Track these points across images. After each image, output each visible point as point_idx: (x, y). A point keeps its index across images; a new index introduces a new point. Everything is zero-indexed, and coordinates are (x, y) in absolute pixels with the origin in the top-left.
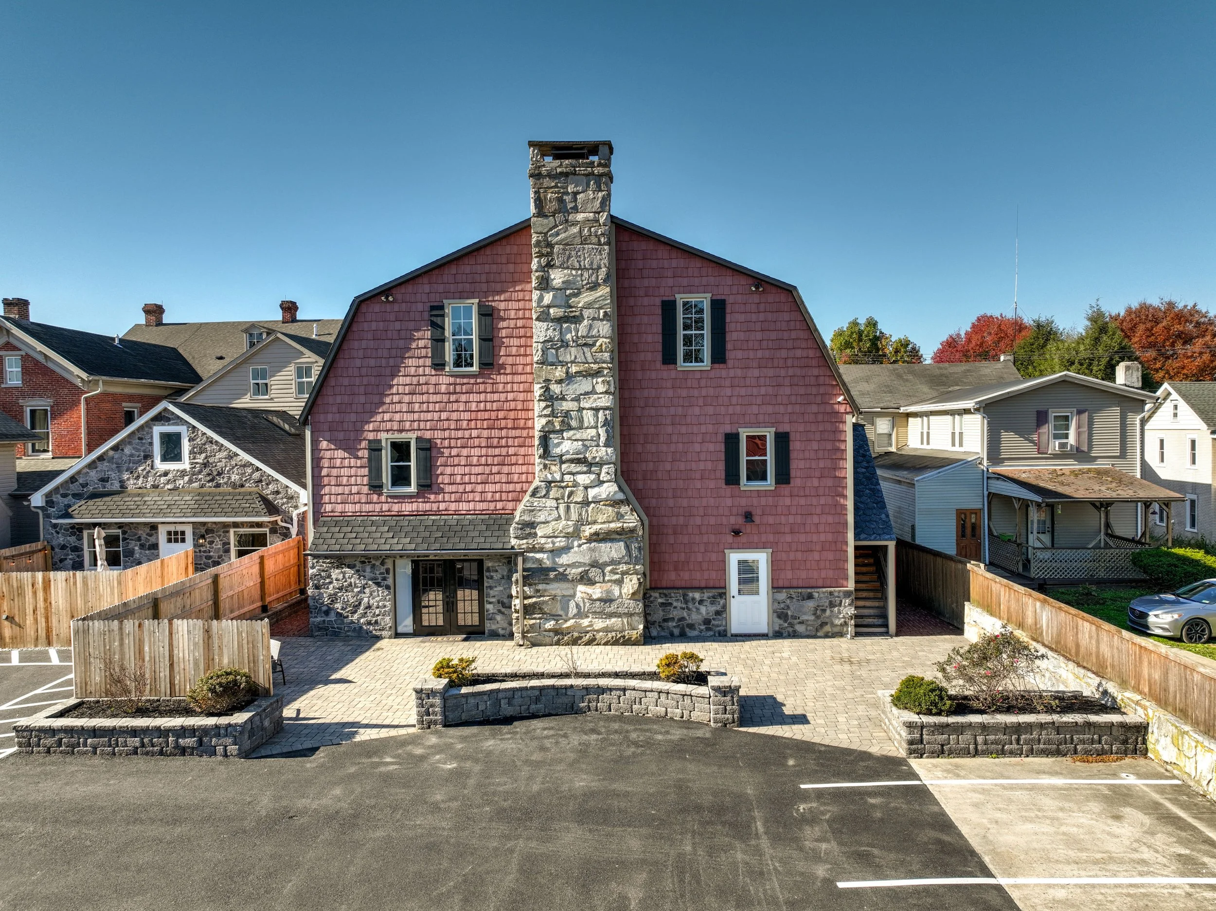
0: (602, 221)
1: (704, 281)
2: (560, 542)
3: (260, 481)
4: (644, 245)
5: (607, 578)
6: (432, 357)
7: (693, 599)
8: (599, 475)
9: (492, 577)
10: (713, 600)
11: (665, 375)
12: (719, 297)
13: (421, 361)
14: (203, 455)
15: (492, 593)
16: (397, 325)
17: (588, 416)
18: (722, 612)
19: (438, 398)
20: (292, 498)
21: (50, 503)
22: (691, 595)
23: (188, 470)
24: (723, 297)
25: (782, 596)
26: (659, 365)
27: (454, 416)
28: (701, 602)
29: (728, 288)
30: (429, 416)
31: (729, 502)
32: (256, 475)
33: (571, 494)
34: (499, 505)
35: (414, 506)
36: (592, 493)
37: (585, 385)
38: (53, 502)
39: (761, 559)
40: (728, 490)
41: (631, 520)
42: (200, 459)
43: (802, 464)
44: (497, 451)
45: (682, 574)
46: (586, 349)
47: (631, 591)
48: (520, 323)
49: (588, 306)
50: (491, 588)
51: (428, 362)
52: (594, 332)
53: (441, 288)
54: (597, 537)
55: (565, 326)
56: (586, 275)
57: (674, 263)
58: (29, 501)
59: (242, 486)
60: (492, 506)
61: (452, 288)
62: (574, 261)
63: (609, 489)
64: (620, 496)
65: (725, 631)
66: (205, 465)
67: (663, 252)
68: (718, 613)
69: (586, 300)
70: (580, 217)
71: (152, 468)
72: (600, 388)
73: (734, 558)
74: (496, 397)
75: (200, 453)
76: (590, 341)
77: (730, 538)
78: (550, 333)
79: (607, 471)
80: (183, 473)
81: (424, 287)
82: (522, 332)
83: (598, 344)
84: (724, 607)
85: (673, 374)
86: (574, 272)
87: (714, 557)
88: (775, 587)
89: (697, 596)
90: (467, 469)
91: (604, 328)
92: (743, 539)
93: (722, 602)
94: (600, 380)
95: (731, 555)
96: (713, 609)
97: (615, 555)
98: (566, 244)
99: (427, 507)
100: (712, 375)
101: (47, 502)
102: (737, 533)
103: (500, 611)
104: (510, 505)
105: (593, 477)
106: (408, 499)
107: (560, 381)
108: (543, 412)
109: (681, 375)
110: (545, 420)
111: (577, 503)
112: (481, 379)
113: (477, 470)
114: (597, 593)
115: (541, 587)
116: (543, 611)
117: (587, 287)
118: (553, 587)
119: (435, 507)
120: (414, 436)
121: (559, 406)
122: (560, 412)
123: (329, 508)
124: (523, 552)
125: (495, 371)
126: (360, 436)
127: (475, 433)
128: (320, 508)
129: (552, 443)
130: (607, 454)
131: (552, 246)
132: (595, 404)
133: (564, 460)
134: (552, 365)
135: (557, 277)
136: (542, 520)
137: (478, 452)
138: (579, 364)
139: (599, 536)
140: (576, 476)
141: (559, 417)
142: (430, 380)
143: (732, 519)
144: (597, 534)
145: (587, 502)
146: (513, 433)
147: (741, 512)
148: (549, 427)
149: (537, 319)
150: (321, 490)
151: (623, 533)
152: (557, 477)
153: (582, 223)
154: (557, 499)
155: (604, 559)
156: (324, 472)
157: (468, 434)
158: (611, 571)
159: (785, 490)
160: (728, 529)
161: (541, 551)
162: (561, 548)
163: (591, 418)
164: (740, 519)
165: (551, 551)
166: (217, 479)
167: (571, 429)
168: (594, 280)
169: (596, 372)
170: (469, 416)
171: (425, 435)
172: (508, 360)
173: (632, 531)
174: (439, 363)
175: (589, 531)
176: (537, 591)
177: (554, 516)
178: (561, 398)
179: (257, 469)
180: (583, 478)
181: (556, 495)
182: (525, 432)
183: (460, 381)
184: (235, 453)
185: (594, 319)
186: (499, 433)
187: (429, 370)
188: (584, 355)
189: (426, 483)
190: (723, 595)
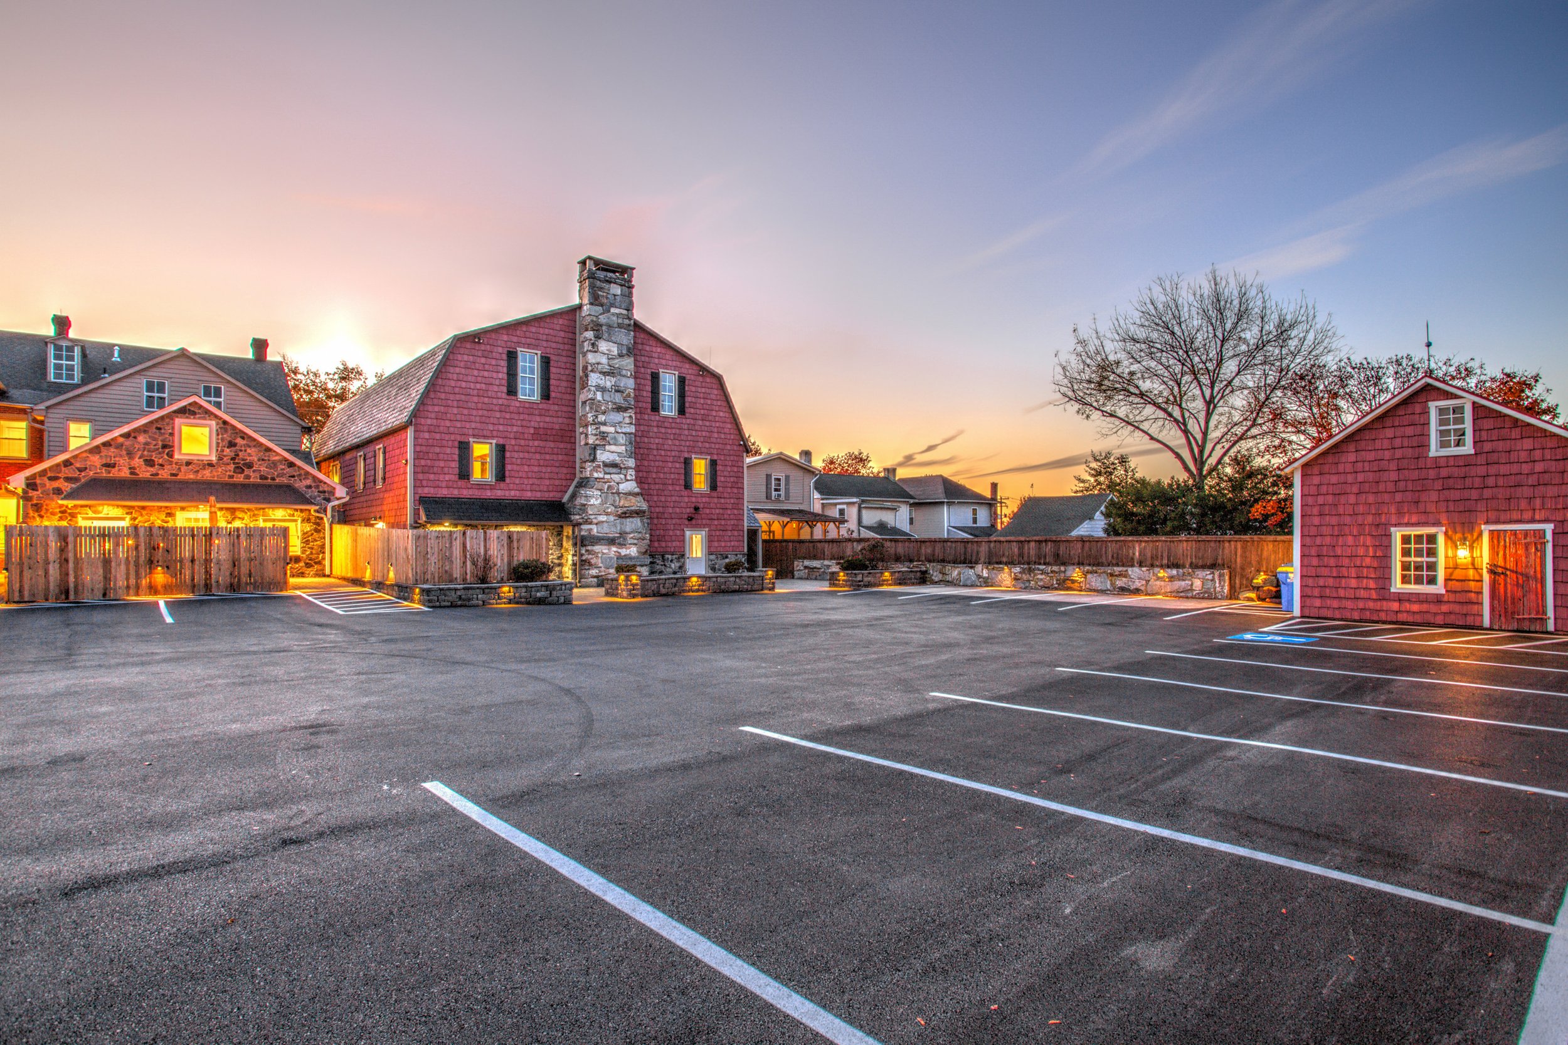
1: (674, 363)
3: (293, 476)
4: (642, 335)
5: (629, 542)
6: (508, 387)
7: (668, 559)
8: (626, 476)
10: (678, 559)
11: (653, 418)
12: (681, 375)
13: (500, 389)
14: (233, 449)
16: (483, 360)
17: (620, 437)
18: (682, 567)
19: (511, 416)
21: (30, 485)
22: (667, 556)
23: (215, 462)
24: (684, 375)
25: (712, 557)
26: (649, 411)
27: (522, 430)
28: (672, 561)
29: (688, 371)
30: (504, 428)
31: (686, 499)
33: (609, 487)
34: (552, 494)
35: (493, 492)
36: (622, 487)
37: (619, 417)
38: (33, 485)
39: (702, 533)
40: (685, 493)
42: (229, 453)
43: (722, 479)
44: (550, 457)
45: (660, 543)
46: (620, 394)
48: (567, 372)
49: (622, 368)
51: (505, 389)
52: (625, 385)
53: (515, 339)
55: (607, 378)
56: (620, 347)
57: (659, 350)
59: (274, 479)
60: (546, 495)
61: (523, 340)
62: (613, 338)
63: (630, 486)
64: (637, 490)
67: (652, 342)
69: (620, 363)
71: (171, 457)
72: (627, 420)
73: (689, 534)
74: (550, 420)
75: (229, 447)
76: (622, 389)
77: (686, 522)
78: (599, 381)
79: (631, 474)
80: (209, 464)
81: (504, 338)
83: (626, 392)
84: (684, 564)
85: (657, 418)
86: (613, 345)
87: (678, 533)
88: (709, 552)
89: (670, 557)
90: (530, 469)
91: (630, 383)
92: (694, 522)
93: (682, 561)
95: (686, 533)
96: (678, 565)
97: (634, 527)
98: (609, 326)
99: (501, 493)
100: (678, 421)
101: (26, 484)
102: (690, 519)
104: (559, 495)
105: (622, 476)
106: (488, 487)
107: (604, 413)
108: (594, 432)
109: (662, 419)
110: (595, 438)
111: (613, 493)
112: (541, 406)
113: (536, 469)
114: (624, 552)
115: (589, 548)
116: (590, 564)
117: (621, 356)
118: (597, 548)
119: (507, 493)
120: (494, 442)
121: (603, 429)
122: (604, 433)
123: (426, 490)
124: (580, 524)
125: (550, 402)
126: (453, 437)
127: (536, 443)
128: (420, 490)
129: (598, 452)
130: (631, 463)
131: (601, 326)
132: (624, 430)
133: (606, 465)
134: (599, 402)
135: (603, 346)
136: (592, 503)
137: (538, 456)
138: (615, 403)
139: (625, 515)
140: (612, 476)
141: (603, 436)
142: (506, 402)
143: (688, 510)
144: (625, 513)
145: (618, 493)
146: (562, 445)
147: (693, 506)
148: (597, 442)
149: (592, 371)
150: (421, 476)
151: (639, 513)
152: (601, 475)
153: (618, 315)
154: (600, 490)
155: (628, 529)
156: (423, 462)
157: (531, 443)
158: (632, 538)
159: (715, 494)
160: (686, 516)
161: (591, 523)
162: (603, 522)
163: (622, 439)
164: (692, 510)
165: (596, 524)
166: (247, 471)
167: (610, 444)
168: (624, 352)
169: (625, 410)
170: (532, 431)
171: (501, 441)
172: (559, 395)
173: (644, 512)
174: (512, 391)
175: (620, 511)
176: (587, 551)
177: (599, 501)
178: (604, 424)
179: (291, 465)
180: (616, 477)
181: (600, 487)
182: (569, 446)
183: (527, 405)
184: (268, 450)
185: (624, 376)
186: (552, 445)
187: (504, 396)
188: (618, 399)
189: (500, 477)
190: (683, 556)
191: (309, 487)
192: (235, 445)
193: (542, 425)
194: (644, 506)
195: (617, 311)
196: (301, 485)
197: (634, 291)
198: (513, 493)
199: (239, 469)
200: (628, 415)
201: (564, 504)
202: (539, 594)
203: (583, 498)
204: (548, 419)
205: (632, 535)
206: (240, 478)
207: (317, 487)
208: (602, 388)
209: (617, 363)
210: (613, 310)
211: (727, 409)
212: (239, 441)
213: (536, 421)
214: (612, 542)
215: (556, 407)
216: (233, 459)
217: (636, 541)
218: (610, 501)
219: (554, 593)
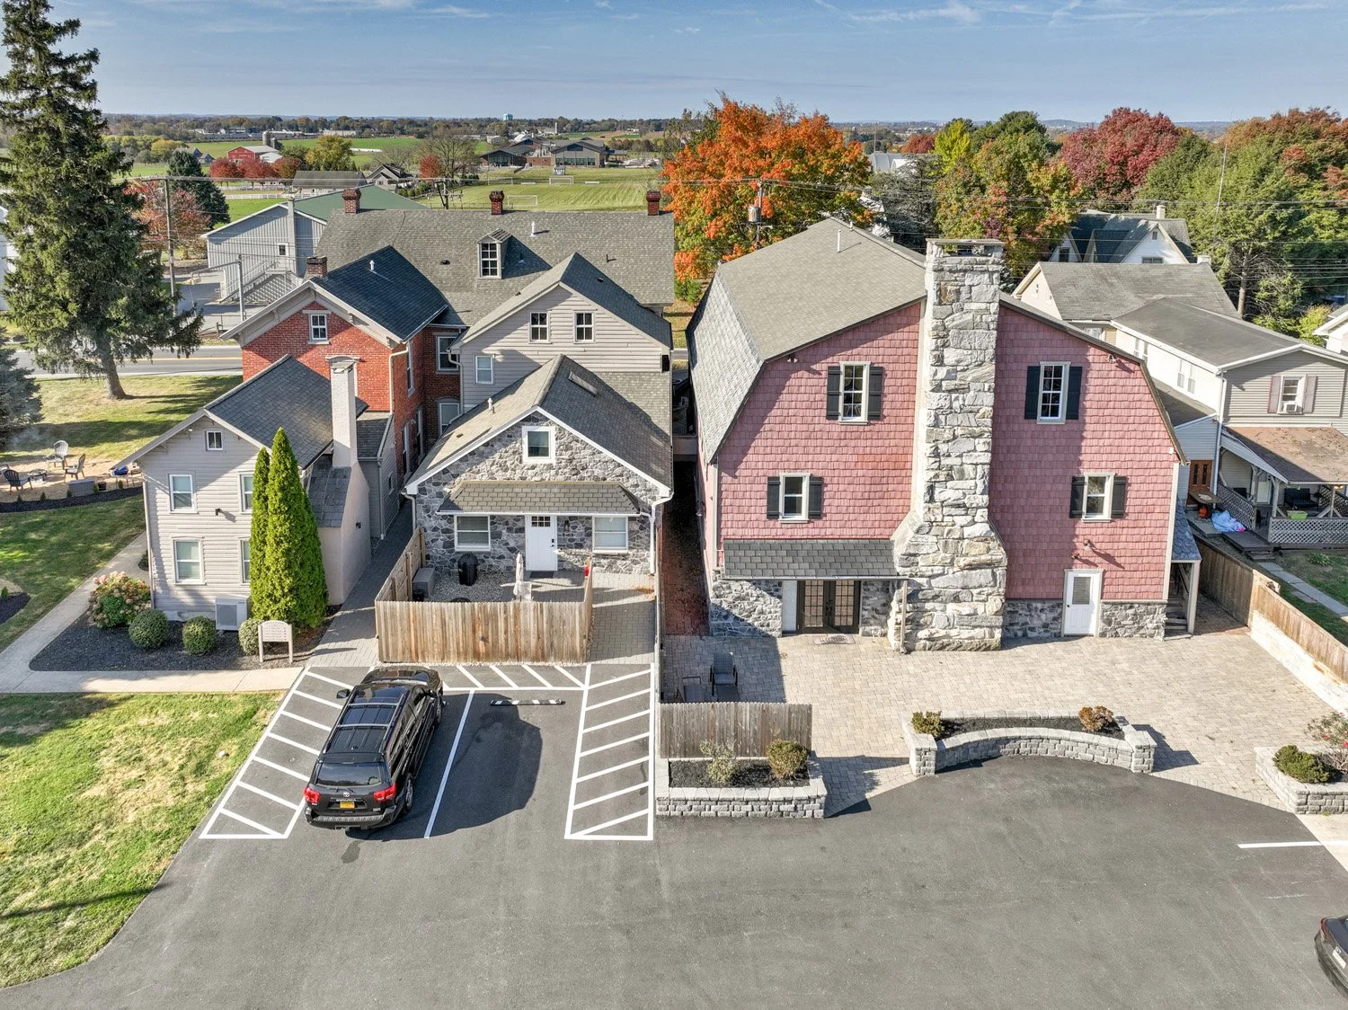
0: (992, 311)
1: (1065, 351)
2: (938, 570)
3: (621, 475)
4: (1017, 319)
5: (975, 598)
6: (828, 409)
7: (1036, 608)
8: (974, 517)
10: (1052, 609)
11: (1027, 428)
12: (1076, 365)
13: (817, 412)
14: (569, 452)
15: (868, 602)
16: (799, 382)
17: (969, 469)
18: (1059, 618)
19: (830, 442)
20: (650, 490)
21: (422, 490)
22: (1034, 605)
23: (554, 465)
24: (1080, 365)
26: (1022, 420)
27: (844, 458)
28: (1042, 610)
30: (821, 458)
31: (1071, 531)
32: (618, 470)
33: (949, 531)
34: (878, 531)
35: (805, 532)
36: (968, 531)
37: (967, 445)
38: (425, 490)
39: (1094, 575)
40: (1071, 521)
41: (999, 554)
42: (566, 455)
43: (1134, 502)
44: (879, 488)
45: (1028, 588)
46: (971, 415)
47: (995, 610)
48: (905, 382)
49: (976, 380)
50: (867, 598)
51: (824, 412)
52: (979, 402)
53: (838, 351)
54: (971, 567)
55: (954, 396)
56: (975, 354)
57: (1041, 335)
58: (405, 490)
59: (605, 479)
60: (871, 532)
61: (849, 352)
62: (965, 343)
63: (982, 528)
64: (991, 534)
65: (1059, 633)
66: (571, 461)
68: (1055, 619)
69: (974, 375)
70: (974, 306)
71: (521, 462)
72: (981, 447)
73: (1072, 575)
74: (880, 442)
75: (566, 450)
76: (975, 408)
77: (1070, 561)
78: (942, 402)
79: (982, 514)
80: (550, 467)
81: (823, 350)
82: (906, 389)
83: (981, 412)
84: (1061, 615)
85: (1033, 428)
86: (965, 352)
87: (1056, 575)
88: (1105, 600)
89: (1039, 605)
90: (852, 502)
91: (989, 399)
93: (1059, 610)
94: (982, 441)
95: (1070, 572)
96: (1051, 616)
97: (983, 581)
98: (961, 328)
99: (816, 532)
100: (1065, 427)
101: (420, 490)
103: (874, 617)
104: (887, 531)
105: (969, 517)
106: (800, 526)
107: (946, 441)
108: (931, 466)
109: (1039, 429)
110: (931, 474)
111: (953, 540)
112: (869, 428)
113: (861, 503)
114: (963, 610)
115: (917, 605)
116: (919, 624)
117: (975, 363)
118: (928, 605)
119: (824, 533)
120: (808, 474)
121: (944, 461)
122: (944, 467)
123: (731, 532)
124: (908, 578)
125: (883, 421)
126: (761, 473)
127: (861, 473)
128: (723, 532)
129: (937, 491)
130: (983, 500)
131: (947, 329)
132: (975, 460)
134: (941, 427)
135: (949, 356)
136: (923, 552)
137: (862, 488)
138: (964, 428)
140: (955, 518)
141: (944, 471)
144: (971, 564)
145: (962, 539)
146: (893, 473)
147: (1082, 540)
148: (935, 478)
149: (932, 391)
150: (724, 517)
151: (988, 563)
152: (939, 518)
153: (975, 312)
154: (936, 536)
155: (973, 583)
156: (727, 502)
157: (854, 473)
158: (979, 593)
161: (921, 577)
162: (938, 574)
163: (971, 472)
164: (1080, 546)
165: (929, 576)
166: (581, 473)
167: (953, 481)
168: (982, 359)
169: (978, 434)
170: (855, 458)
171: (818, 474)
172: (893, 412)
173: (999, 562)
174: (833, 413)
175: (964, 562)
176: (915, 607)
177: (934, 550)
178: (946, 455)
180: (961, 519)
181: (935, 533)
182: (903, 473)
183: (852, 428)
184: (599, 452)
185: (979, 391)
186: (881, 473)
187: (823, 420)
188: (970, 419)
189: (816, 513)
190: (1060, 605)
191: (637, 486)
192: (571, 448)
193: (868, 450)
196: (628, 484)
198: (829, 531)
199: (574, 472)
201: (892, 543)
204: (877, 443)
205: (979, 590)
206: (575, 480)
207: (644, 486)
208: (945, 410)
209: (967, 376)
210: (968, 306)
212: (575, 444)
213: (862, 446)
215: (888, 427)
217: (985, 597)
218: (949, 549)
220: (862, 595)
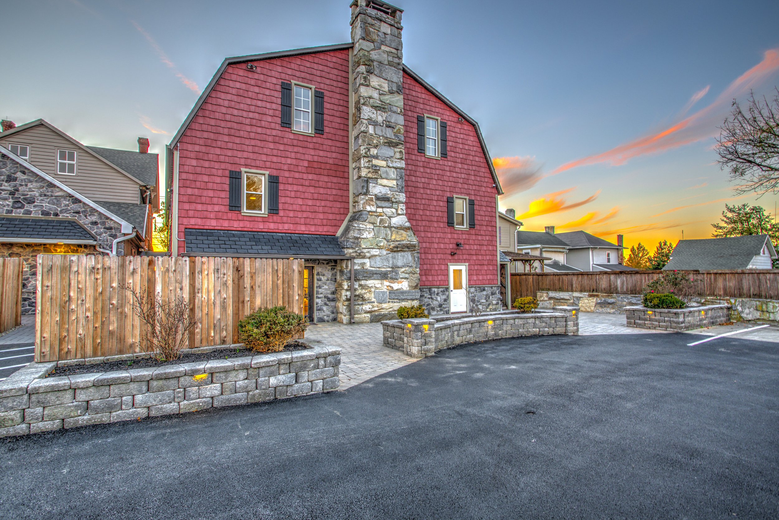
0: (399, 55)
1: (437, 108)
2: (375, 252)
5: (401, 276)
6: (282, 118)
7: (434, 292)
8: (397, 210)
9: (320, 280)
10: (443, 293)
11: (419, 158)
13: (273, 119)
15: (320, 290)
16: (257, 90)
17: (391, 172)
18: (447, 300)
20: (111, 228)
22: (433, 290)
24: (445, 121)
25: (473, 290)
26: (416, 149)
27: (295, 162)
28: (438, 294)
29: (447, 117)
30: (277, 160)
31: (450, 236)
32: (74, 207)
33: (381, 221)
34: (324, 229)
35: (265, 225)
36: (393, 221)
37: (389, 152)
39: (463, 268)
40: (448, 230)
43: (479, 218)
44: (324, 191)
45: (428, 277)
46: (391, 130)
47: (414, 285)
48: (340, 109)
49: (392, 104)
50: (320, 287)
51: (279, 121)
52: (394, 121)
53: (290, 72)
54: (396, 250)
55: (379, 112)
56: (390, 84)
57: (423, 96)
59: (56, 215)
60: (320, 228)
61: (298, 74)
62: (384, 74)
63: (400, 220)
64: (408, 224)
65: (449, 310)
67: (418, 88)
68: (445, 300)
69: (391, 100)
72: (398, 155)
73: (452, 268)
76: (393, 125)
77: (450, 257)
78: (371, 116)
79: (402, 208)
81: (277, 68)
82: (341, 114)
83: (397, 128)
84: (448, 297)
85: (423, 158)
86: (384, 81)
87: (443, 267)
88: (470, 285)
89: (436, 290)
90: (304, 202)
91: (401, 120)
92: (456, 257)
93: (447, 293)
95: (451, 267)
96: (444, 297)
97: (406, 261)
98: (381, 62)
99: (275, 226)
100: (441, 162)
102: (453, 254)
103: (326, 304)
104: (334, 228)
105: (394, 210)
106: (260, 219)
107: (376, 147)
108: (366, 165)
109: (427, 160)
110: (367, 170)
111: (385, 227)
112: (315, 140)
113: (310, 203)
114: (396, 286)
115: (363, 282)
116: (363, 299)
117: (391, 92)
118: (370, 283)
119: (281, 227)
120: (267, 173)
121: (375, 162)
122: (376, 166)
123: (193, 221)
124: (354, 258)
125: (324, 136)
126: (223, 166)
127: (310, 177)
128: (185, 221)
129: (371, 185)
130: (402, 197)
131: (372, 61)
132: (395, 165)
133: (378, 198)
134: (372, 135)
135: (375, 81)
136: (364, 236)
137: (312, 190)
138: (386, 138)
139: (398, 249)
140: (385, 210)
141: (376, 169)
142: (279, 133)
143: (451, 246)
144: (397, 247)
145: (390, 227)
146: (335, 180)
147: (455, 242)
148: (370, 175)
149: (363, 104)
150: (187, 206)
151: (409, 247)
152: (373, 209)
153: (389, 53)
154: (373, 223)
155: (400, 264)
156: (189, 191)
157: (305, 176)
158: (403, 272)
159: (473, 232)
160: (449, 252)
161: (364, 257)
162: (376, 256)
163: (393, 174)
164: (455, 246)
165: (369, 258)
166: (27, 207)
167: (382, 178)
168: (395, 89)
169: (396, 145)
170: (306, 164)
171: (275, 173)
172: (332, 131)
173: (415, 246)
174: (286, 122)
175: (392, 245)
176: (360, 285)
177: (372, 234)
178: (376, 157)
179: (77, 201)
180: (388, 211)
181: (372, 221)
182: (342, 181)
183: (301, 138)
184: (51, 185)
185: (394, 112)
186: (326, 179)
187: (278, 127)
188: (389, 133)
189: (274, 209)
190: (447, 289)
191: (95, 223)
192: (15, 179)
193: (316, 158)
194: (414, 240)
195: (388, 49)
196: (85, 221)
197: (403, 32)
198: (286, 226)
199: (18, 204)
200: (399, 150)
201: (337, 238)
202: (273, 381)
203: (356, 231)
204: (321, 153)
205: (403, 270)
206: (19, 213)
207: (103, 223)
208: (374, 122)
209: (387, 98)
210: (383, 48)
211: (482, 155)
212: (19, 175)
213: (310, 155)
214: (384, 276)
215: (330, 143)
216: (12, 193)
217: (407, 276)
218: (382, 235)
219: (305, 375)
220: (315, 285)
